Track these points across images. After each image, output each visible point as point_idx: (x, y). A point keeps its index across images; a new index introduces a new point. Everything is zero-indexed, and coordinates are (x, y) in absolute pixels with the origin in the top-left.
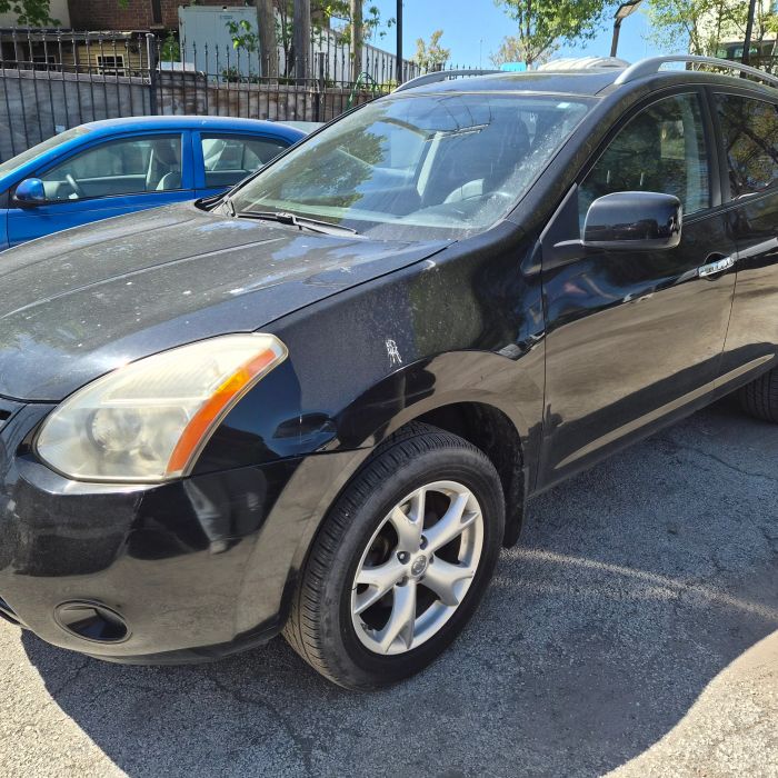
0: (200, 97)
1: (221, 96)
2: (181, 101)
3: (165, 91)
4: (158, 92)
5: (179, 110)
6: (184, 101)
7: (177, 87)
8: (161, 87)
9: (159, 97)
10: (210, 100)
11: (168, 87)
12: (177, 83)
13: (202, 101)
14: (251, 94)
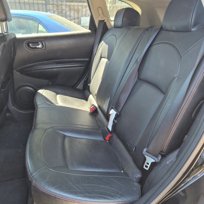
0: (64, 8)
1: (72, 8)
2: (57, 9)
3: (50, 6)
4: (48, 6)
5: (56, 12)
6: (58, 9)
7: (55, 4)
8: (49, 4)
9: (48, 8)
10: (67, 9)
11: (52, 4)
12: (55, 3)
13: (64, 9)
14: (83, 7)
